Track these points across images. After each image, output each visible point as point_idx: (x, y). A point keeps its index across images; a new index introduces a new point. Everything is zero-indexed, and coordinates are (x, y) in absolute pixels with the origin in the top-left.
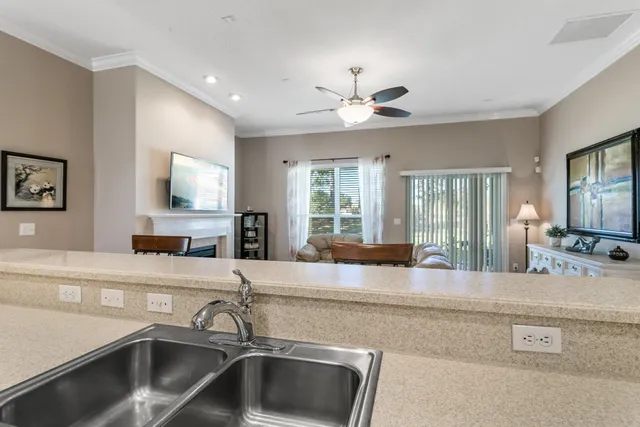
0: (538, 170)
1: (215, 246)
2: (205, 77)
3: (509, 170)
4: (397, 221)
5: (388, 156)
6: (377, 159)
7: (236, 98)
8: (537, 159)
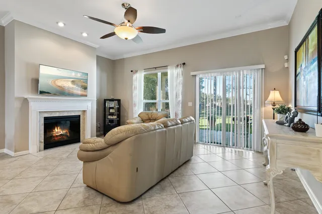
0: (286, 65)
1: (80, 116)
2: (57, 23)
3: (263, 66)
4: (190, 104)
5: (184, 64)
6: (177, 66)
7: (85, 35)
8: (286, 57)
